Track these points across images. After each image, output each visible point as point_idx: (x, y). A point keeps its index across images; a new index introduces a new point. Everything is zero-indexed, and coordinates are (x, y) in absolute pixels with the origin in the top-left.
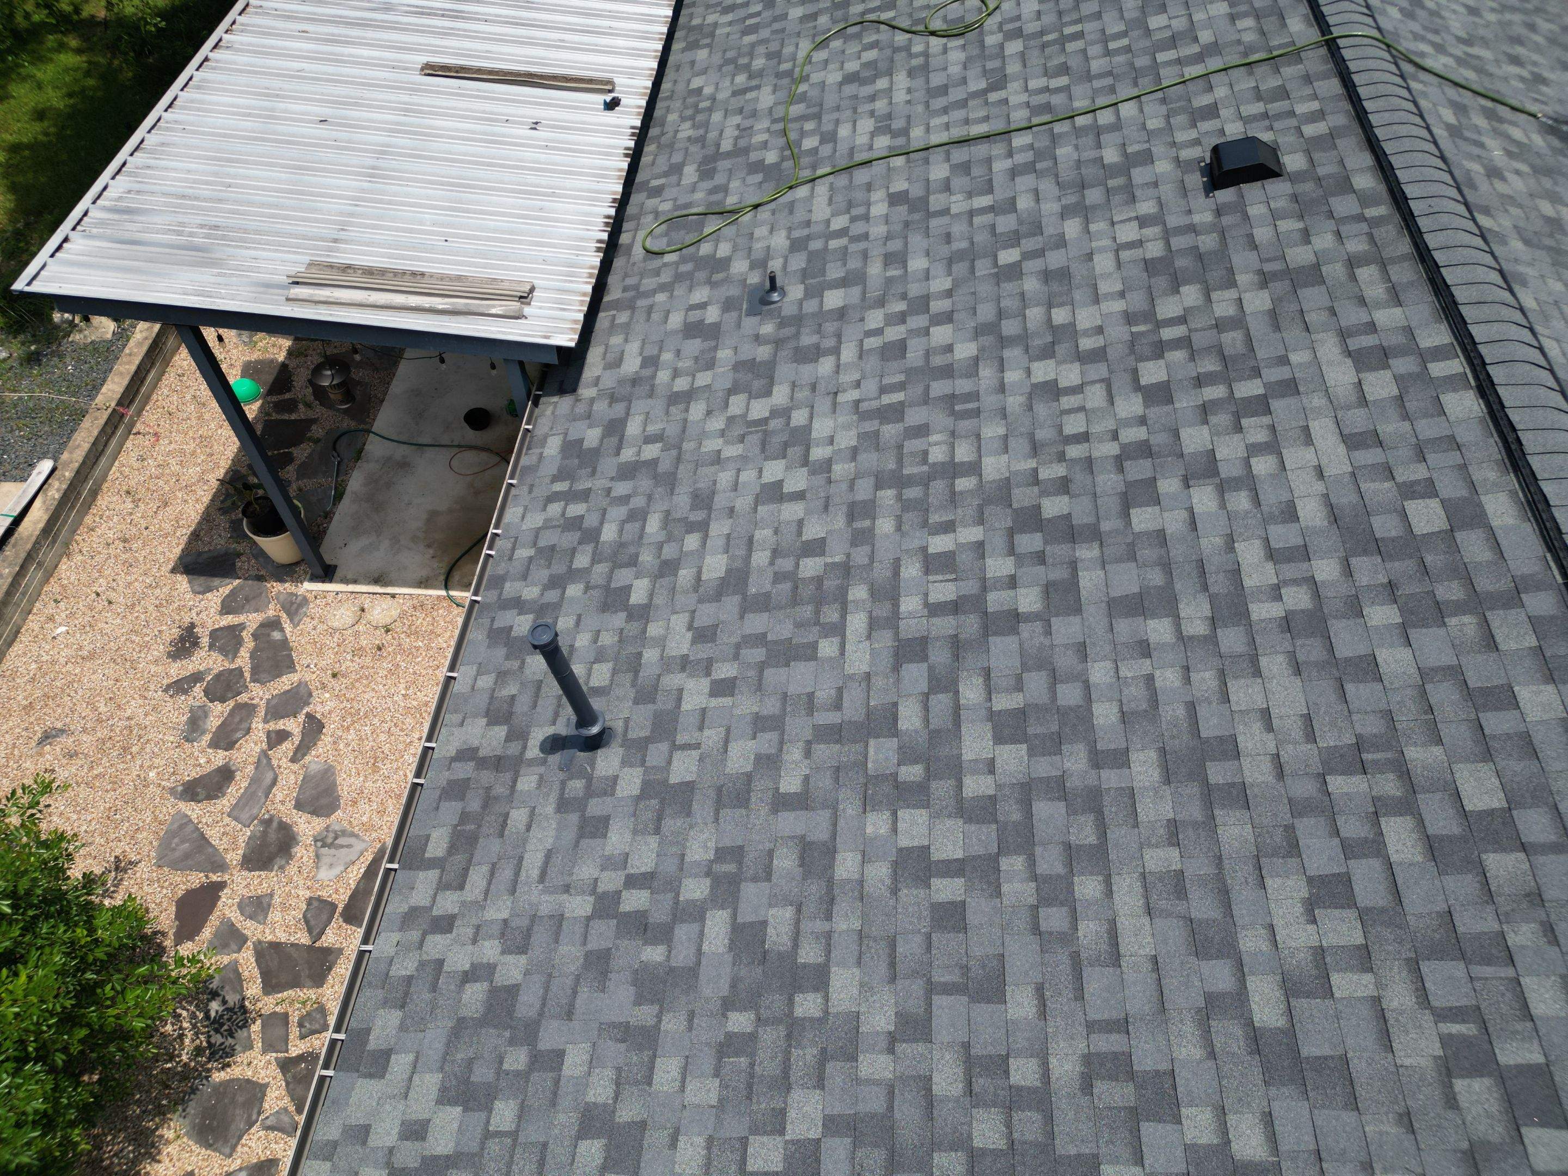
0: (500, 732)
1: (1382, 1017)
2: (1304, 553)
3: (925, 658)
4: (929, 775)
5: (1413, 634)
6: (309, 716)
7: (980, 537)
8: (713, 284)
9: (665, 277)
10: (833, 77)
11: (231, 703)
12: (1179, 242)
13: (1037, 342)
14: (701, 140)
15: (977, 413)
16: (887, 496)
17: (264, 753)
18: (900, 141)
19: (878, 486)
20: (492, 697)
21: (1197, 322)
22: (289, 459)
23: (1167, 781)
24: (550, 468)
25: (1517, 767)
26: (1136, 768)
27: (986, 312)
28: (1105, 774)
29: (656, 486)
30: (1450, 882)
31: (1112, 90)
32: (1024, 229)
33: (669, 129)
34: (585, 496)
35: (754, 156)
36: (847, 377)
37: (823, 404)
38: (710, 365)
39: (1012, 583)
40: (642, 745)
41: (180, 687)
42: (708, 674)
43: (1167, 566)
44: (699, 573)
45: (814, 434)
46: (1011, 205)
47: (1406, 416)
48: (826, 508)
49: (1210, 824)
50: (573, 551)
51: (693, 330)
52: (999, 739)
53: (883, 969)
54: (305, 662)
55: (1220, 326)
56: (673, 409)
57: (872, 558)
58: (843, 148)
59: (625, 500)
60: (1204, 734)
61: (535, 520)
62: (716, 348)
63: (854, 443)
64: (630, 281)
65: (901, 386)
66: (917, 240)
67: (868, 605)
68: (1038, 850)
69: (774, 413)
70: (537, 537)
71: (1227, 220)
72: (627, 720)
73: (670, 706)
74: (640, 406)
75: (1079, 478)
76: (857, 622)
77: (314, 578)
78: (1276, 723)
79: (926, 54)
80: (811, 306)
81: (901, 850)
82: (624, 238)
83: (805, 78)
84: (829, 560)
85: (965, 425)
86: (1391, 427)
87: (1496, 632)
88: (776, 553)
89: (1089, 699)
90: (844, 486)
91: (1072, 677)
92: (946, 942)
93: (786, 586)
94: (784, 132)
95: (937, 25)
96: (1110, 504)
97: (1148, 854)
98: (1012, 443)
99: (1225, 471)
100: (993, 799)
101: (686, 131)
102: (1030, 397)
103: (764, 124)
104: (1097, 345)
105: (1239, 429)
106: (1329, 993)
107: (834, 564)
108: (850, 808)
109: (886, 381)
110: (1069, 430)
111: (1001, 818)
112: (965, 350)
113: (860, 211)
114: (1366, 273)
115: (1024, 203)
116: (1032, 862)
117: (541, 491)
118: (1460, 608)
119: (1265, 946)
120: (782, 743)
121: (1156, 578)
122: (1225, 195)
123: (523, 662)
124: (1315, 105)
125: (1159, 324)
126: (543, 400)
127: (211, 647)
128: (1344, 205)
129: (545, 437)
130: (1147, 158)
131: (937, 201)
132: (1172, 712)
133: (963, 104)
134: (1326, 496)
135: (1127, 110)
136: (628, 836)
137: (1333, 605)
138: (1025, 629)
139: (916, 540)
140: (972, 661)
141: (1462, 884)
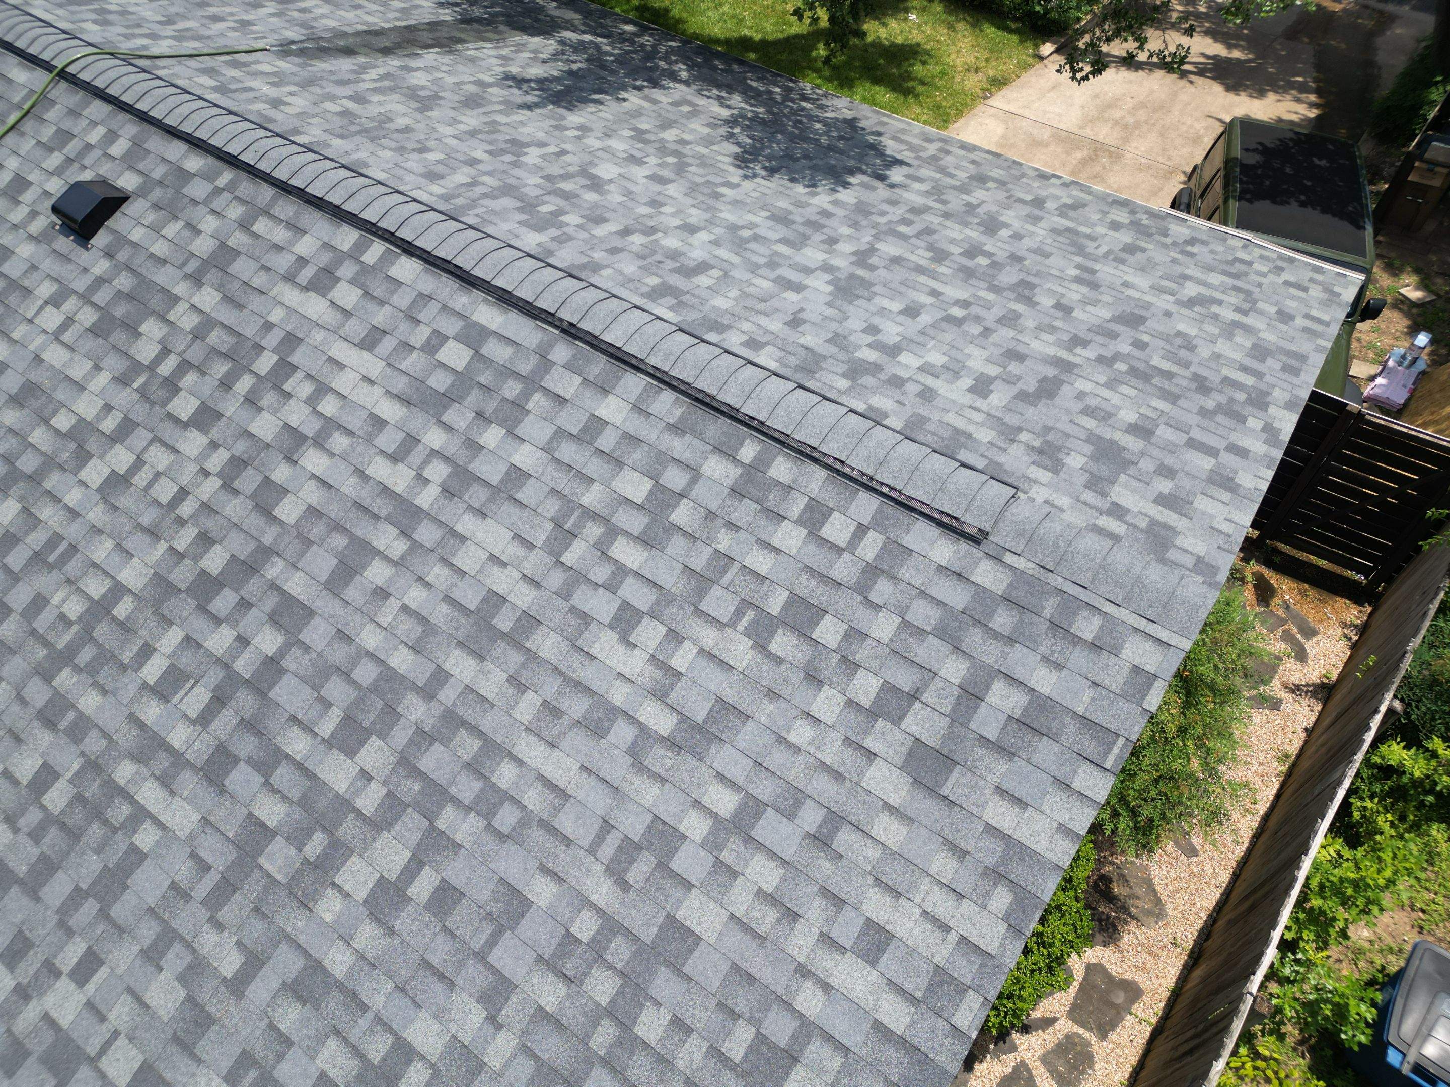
1: (712, 656)
2: (411, 441)
3: (236, 760)
4: (329, 832)
5: (519, 431)
7: (181, 634)
12: (102, 297)
13: (65, 456)
15: (73, 549)
16: (65, 678)
19: (48, 678)
21: (180, 344)
23: (482, 659)
25: (638, 456)
26: (455, 672)
28: (441, 696)
30: (669, 550)
39: (243, 641)
42: (58, 974)
43: (337, 527)
47: (382, 303)
48: (18, 740)
49: (532, 656)
52: (351, 753)
53: (438, 988)
55: (198, 335)
57: (105, 735)
60: (472, 608)
67: (145, 772)
68: (453, 790)
71: (123, 255)
73: (49, 1037)
75: (210, 524)
76: (150, 794)
78: (504, 558)
81: (366, 901)
84: (69, 775)
85: (73, 567)
86: (380, 317)
87: (556, 391)
88: (10, 819)
89: (382, 663)
90: (16, 708)
91: (355, 662)
92: (459, 917)
93: (53, 834)
96: (254, 522)
97: (516, 714)
98: (128, 545)
99: (310, 428)
100: (390, 794)
102: (105, 500)
104: (119, 420)
105: (288, 395)
106: (678, 675)
107: (77, 774)
108: (296, 923)
110: (165, 498)
111: (407, 800)
112: (7, 512)
114: (261, 226)
116: (456, 801)
118: (526, 394)
119: (627, 689)
120: (189, 946)
121: (339, 541)
122: (101, 239)
124: (101, 130)
125: (151, 368)
128: (198, 189)
132: (440, 614)
134: (388, 392)
137: (461, 456)
138: (288, 663)
139: (129, 686)
140: (272, 725)
141: (677, 545)
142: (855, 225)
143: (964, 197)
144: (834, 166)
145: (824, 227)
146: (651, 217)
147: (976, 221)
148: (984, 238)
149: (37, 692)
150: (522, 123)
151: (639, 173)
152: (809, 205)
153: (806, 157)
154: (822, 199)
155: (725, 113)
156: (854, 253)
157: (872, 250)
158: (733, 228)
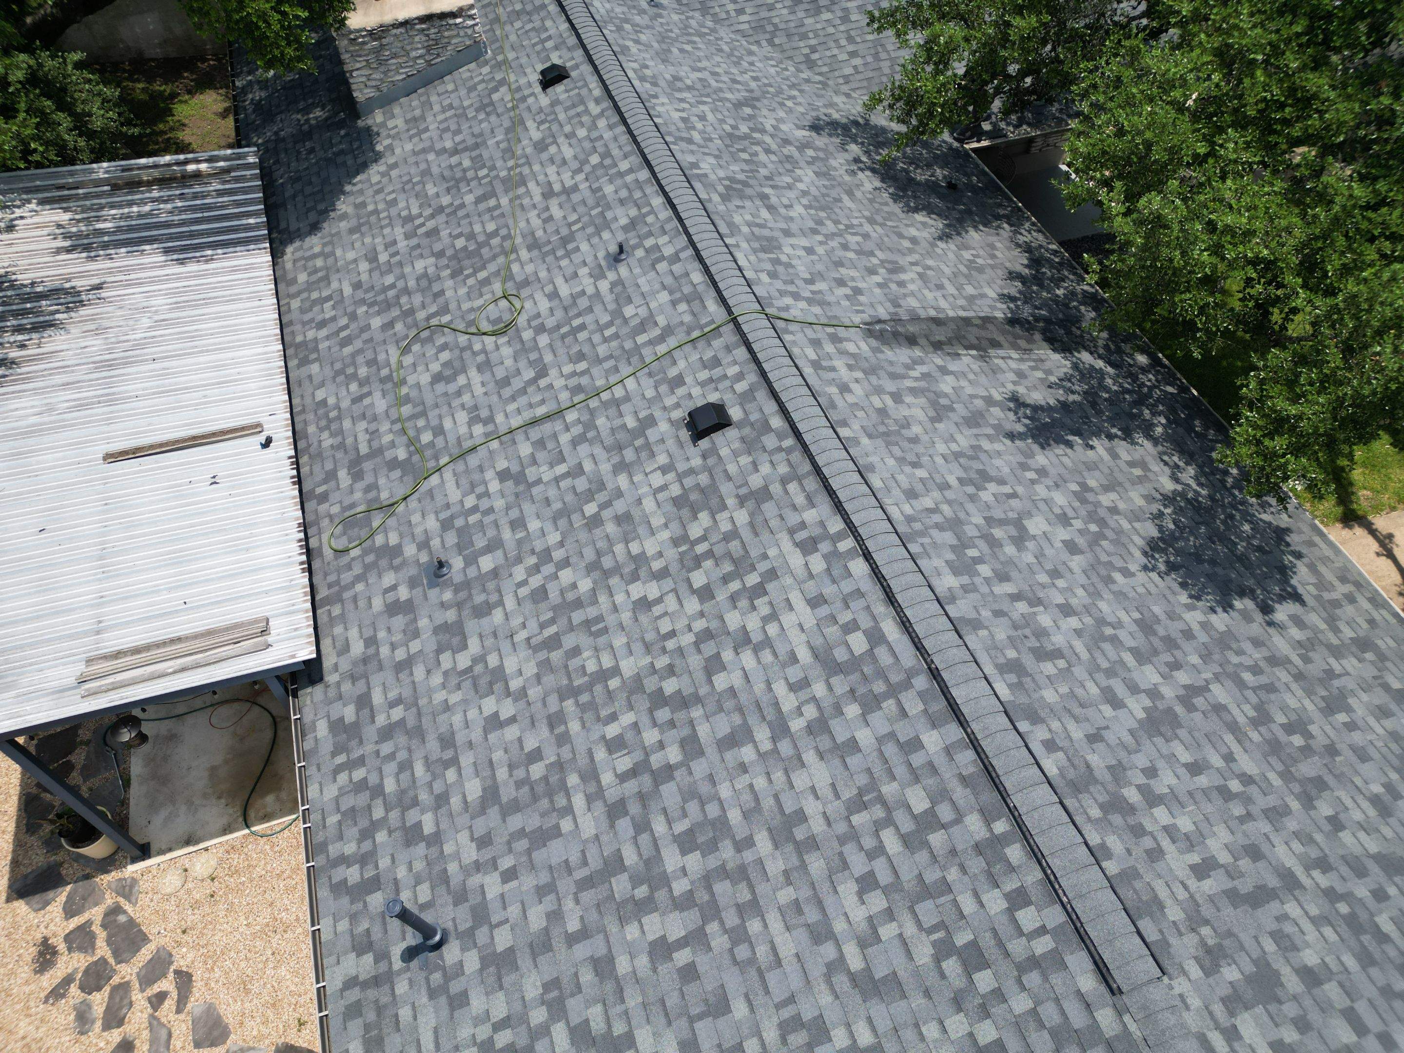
0: (369, 958)
1: (905, 944)
2: (806, 682)
3: (626, 813)
4: (652, 889)
5: (869, 717)
6: (177, 972)
7: (634, 720)
8: (397, 569)
9: (357, 570)
10: (425, 379)
11: (107, 989)
12: (689, 482)
13: (626, 570)
14: (342, 446)
15: (605, 630)
16: (569, 705)
17: (152, 1017)
18: (490, 427)
19: (562, 699)
20: (352, 935)
21: (715, 537)
22: (70, 767)
23: (776, 847)
24: (326, 747)
25: (930, 781)
26: (759, 844)
27: (589, 554)
28: (744, 854)
29: (410, 739)
30: (917, 857)
31: (616, 369)
32: (594, 487)
33: (314, 440)
34: (361, 761)
35: (389, 455)
36: (516, 621)
37: (506, 646)
38: (416, 634)
39: (661, 745)
40: (470, 933)
41: (57, 993)
42: (496, 869)
43: (740, 710)
44: (464, 796)
45: (508, 671)
46: (578, 470)
47: (834, 581)
48: (533, 723)
49: (803, 866)
50: (370, 807)
51: (394, 608)
52: (684, 852)
53: (663, 1020)
54: (156, 931)
55: (728, 537)
56: (402, 676)
57: (573, 752)
58: (452, 439)
59: (392, 756)
60: (787, 812)
61: (331, 792)
62: (415, 620)
63: (535, 671)
64: (332, 578)
65: (553, 621)
66: (528, 508)
67: (582, 787)
68: (723, 914)
69: (475, 661)
70: (337, 803)
71: (711, 461)
72: (454, 920)
73: (479, 899)
74: (376, 680)
75: (678, 662)
76: (579, 801)
77: (134, 860)
79: (484, 351)
80: (472, 572)
81: (650, 943)
82: (313, 543)
83: (403, 382)
84: (547, 762)
85: (602, 640)
86: (829, 590)
88: (511, 767)
89: (724, 810)
90: (539, 705)
92: (692, 989)
93: (526, 789)
94: (404, 431)
95: (485, 326)
96: (700, 676)
97: (779, 895)
98: (633, 648)
99: (756, 637)
100: (691, 892)
101: (328, 441)
102: (634, 611)
103: (385, 427)
104: (662, 566)
105: (754, 608)
106: (879, 940)
107: (551, 764)
108: (613, 928)
109: (543, 618)
110: (663, 631)
111: (698, 902)
112: (585, 585)
113: (480, 490)
114: (792, 487)
115: (588, 466)
116: (722, 923)
117: (328, 767)
118: (886, 696)
119: (845, 926)
120: (559, 900)
121: (737, 719)
122: (704, 443)
123: (365, 902)
124: (736, 369)
125: (694, 543)
126: (300, 693)
127: (70, 950)
128: (770, 441)
129: (314, 723)
130: (651, 421)
131: (531, 473)
132: (768, 803)
133: (523, 391)
134: (808, 643)
135: (630, 383)
136: (484, 998)
137: (828, 711)
138: (677, 774)
139: (596, 732)
140: (654, 806)
141: (922, 857)
142: (1206, 657)
143: (1332, 661)
144: (1231, 581)
145: (1178, 647)
146: (1043, 586)
147: (1324, 693)
148: (1316, 715)
149: (553, 704)
150: (999, 454)
151: (1062, 534)
152: (1181, 618)
153: (1213, 562)
154: (1194, 618)
155: (1169, 486)
156: (1185, 687)
157: (1205, 689)
158: (1101, 622)
